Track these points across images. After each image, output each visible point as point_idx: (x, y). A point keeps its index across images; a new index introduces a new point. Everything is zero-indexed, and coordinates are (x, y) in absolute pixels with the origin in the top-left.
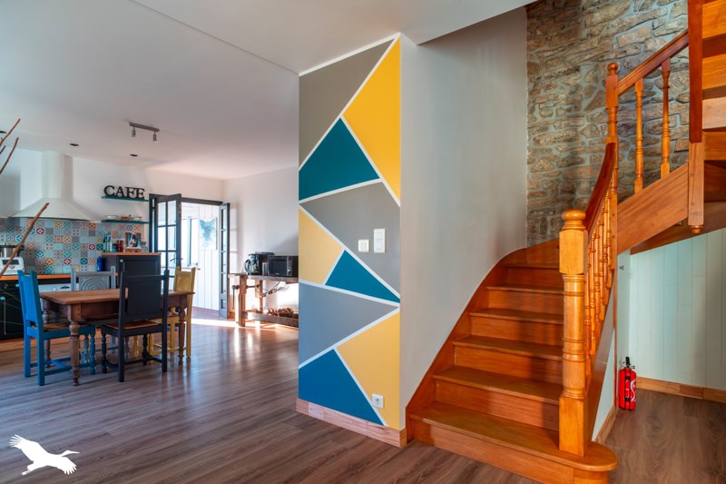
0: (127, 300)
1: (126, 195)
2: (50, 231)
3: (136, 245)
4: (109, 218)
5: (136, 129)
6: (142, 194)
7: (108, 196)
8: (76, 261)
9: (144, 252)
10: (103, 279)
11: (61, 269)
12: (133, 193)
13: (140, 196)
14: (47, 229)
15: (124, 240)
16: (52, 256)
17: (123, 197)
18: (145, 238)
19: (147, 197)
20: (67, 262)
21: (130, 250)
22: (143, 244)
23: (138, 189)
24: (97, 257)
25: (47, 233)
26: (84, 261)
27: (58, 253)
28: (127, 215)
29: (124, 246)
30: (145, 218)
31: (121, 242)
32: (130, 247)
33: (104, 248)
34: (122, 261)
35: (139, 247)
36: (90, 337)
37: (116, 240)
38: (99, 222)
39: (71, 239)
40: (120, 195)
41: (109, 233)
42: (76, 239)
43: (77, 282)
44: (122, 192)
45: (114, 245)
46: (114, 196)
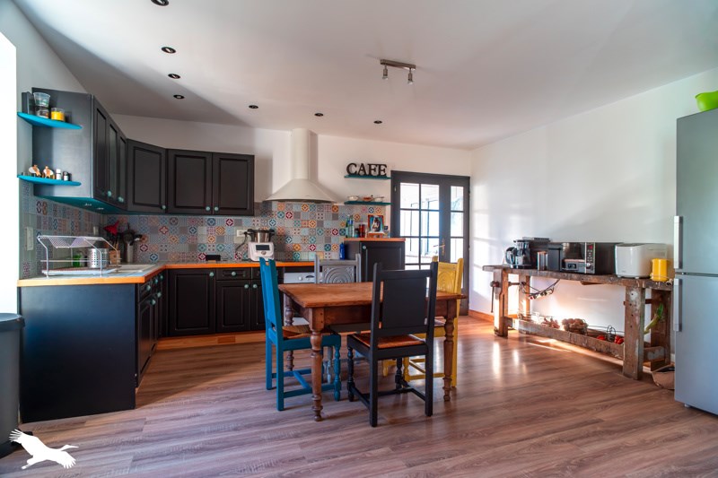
0: (381, 304)
1: (367, 173)
2: (297, 215)
3: (378, 230)
4: (352, 199)
5: (388, 67)
6: (384, 170)
7: (351, 175)
8: (320, 247)
9: (386, 237)
10: (348, 269)
11: (307, 256)
12: (375, 170)
13: (382, 173)
14: (295, 213)
15: (366, 224)
16: (299, 242)
17: (365, 176)
18: (387, 222)
19: (389, 175)
20: (312, 248)
21: (372, 235)
22: (386, 228)
23: (380, 166)
24: (340, 243)
25: (295, 217)
26: (328, 248)
27: (304, 239)
28: (369, 196)
29: (366, 231)
30: (388, 198)
31: (363, 226)
32: (373, 231)
33: (347, 233)
34: (364, 247)
35: (381, 232)
36: (334, 351)
37: (358, 224)
38: (342, 204)
39: (316, 224)
40: (362, 173)
41: (351, 217)
42: (320, 224)
43: (321, 271)
44: (364, 170)
45: (356, 229)
46: (356, 175)
